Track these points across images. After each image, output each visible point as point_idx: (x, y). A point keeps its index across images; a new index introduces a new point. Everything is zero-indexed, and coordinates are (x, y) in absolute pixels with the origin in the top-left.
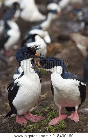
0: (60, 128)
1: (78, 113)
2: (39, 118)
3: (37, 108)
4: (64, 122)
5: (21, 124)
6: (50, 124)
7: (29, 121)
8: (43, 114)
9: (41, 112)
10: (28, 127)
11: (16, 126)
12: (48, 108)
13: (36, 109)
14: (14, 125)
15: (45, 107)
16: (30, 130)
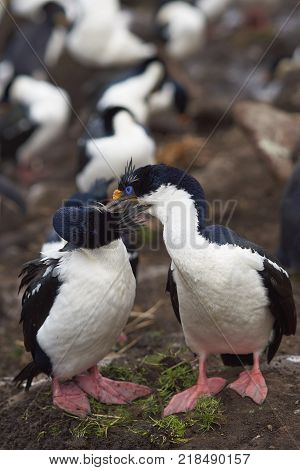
0: (202, 422)
1: (264, 373)
2: (130, 389)
3: (124, 355)
4: (214, 402)
5: (70, 411)
6: (168, 410)
7: (97, 400)
8: (144, 376)
9: (139, 370)
10: (92, 421)
11: (53, 420)
12: (161, 356)
13: (122, 358)
14: (46, 414)
15: (151, 352)
16: (101, 431)
